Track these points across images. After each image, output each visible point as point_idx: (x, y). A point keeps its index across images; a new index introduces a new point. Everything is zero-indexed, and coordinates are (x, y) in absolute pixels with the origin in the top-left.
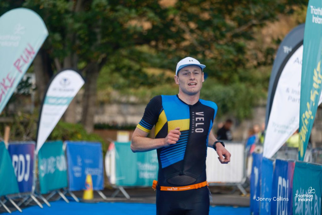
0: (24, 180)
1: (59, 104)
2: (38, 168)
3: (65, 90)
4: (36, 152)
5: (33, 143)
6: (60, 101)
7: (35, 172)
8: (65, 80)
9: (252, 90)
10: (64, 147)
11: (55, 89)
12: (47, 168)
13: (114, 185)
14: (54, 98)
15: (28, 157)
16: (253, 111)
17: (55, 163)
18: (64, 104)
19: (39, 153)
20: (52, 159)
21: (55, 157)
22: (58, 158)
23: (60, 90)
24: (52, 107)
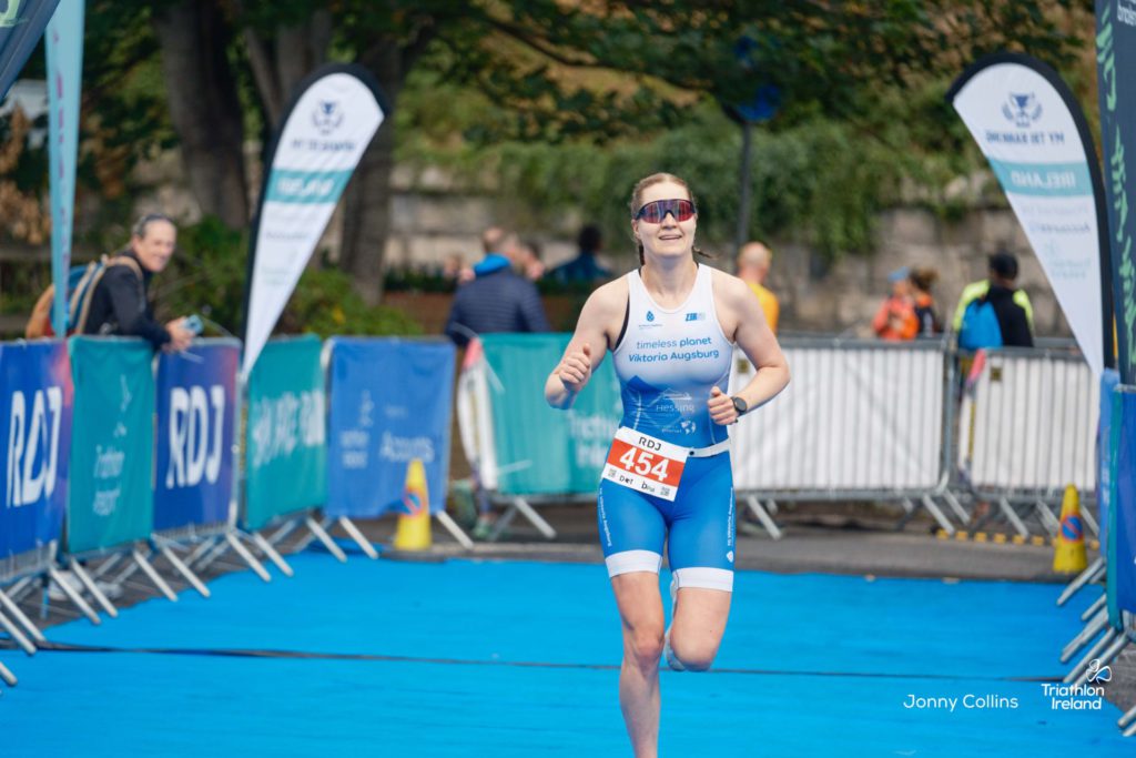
0: (204, 477)
1: (309, 199)
2: (247, 435)
3: (326, 147)
4: (243, 376)
5: (233, 342)
6: (312, 187)
7: (236, 449)
8: (328, 108)
9: (875, 151)
10: (325, 357)
11: (297, 144)
12: (273, 435)
13: (493, 491)
14: (295, 175)
15: (218, 394)
16: (877, 222)
17: (297, 415)
18: (325, 200)
19: (250, 379)
20: (288, 403)
21: (298, 396)
22: (306, 397)
23: (313, 145)
24: (291, 209)
